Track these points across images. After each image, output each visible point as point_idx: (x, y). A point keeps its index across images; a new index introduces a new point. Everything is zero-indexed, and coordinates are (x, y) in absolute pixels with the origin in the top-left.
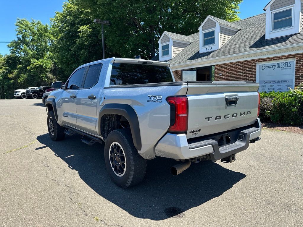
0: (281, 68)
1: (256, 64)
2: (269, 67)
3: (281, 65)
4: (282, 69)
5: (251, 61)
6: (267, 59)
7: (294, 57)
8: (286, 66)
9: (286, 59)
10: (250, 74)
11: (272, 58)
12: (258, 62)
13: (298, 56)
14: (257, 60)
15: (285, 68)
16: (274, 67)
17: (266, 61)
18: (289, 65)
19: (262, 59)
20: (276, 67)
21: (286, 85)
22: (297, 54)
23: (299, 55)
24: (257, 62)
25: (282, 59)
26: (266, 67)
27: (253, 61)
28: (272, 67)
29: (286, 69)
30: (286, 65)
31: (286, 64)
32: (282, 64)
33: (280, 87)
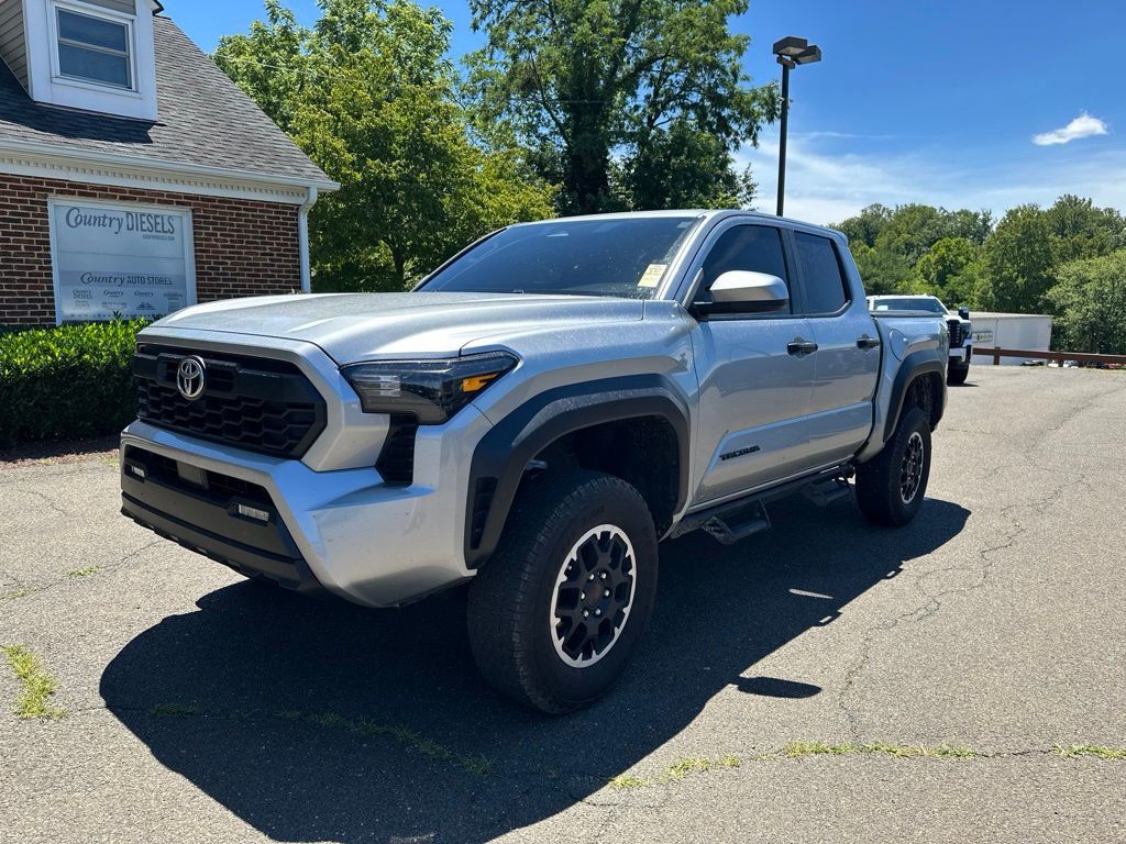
0: (141, 233)
1: (46, 196)
2: (100, 221)
3: (142, 222)
4: (146, 237)
5: (25, 181)
6: (97, 189)
7: (190, 204)
8: (159, 227)
9: (164, 206)
10: (25, 238)
11: (115, 189)
12: (59, 192)
13: (199, 205)
14: (52, 182)
15: (154, 233)
16: (115, 223)
17: (94, 195)
18: (167, 227)
19: (73, 185)
20: (124, 226)
21: (165, 295)
22: (196, 198)
23: (203, 199)
24: (51, 191)
25: (152, 201)
26: (87, 221)
27: (35, 183)
28: (107, 221)
29: (157, 238)
30: (157, 224)
31: (159, 220)
32: (144, 219)
33: (146, 300)
